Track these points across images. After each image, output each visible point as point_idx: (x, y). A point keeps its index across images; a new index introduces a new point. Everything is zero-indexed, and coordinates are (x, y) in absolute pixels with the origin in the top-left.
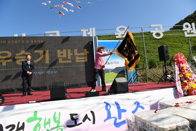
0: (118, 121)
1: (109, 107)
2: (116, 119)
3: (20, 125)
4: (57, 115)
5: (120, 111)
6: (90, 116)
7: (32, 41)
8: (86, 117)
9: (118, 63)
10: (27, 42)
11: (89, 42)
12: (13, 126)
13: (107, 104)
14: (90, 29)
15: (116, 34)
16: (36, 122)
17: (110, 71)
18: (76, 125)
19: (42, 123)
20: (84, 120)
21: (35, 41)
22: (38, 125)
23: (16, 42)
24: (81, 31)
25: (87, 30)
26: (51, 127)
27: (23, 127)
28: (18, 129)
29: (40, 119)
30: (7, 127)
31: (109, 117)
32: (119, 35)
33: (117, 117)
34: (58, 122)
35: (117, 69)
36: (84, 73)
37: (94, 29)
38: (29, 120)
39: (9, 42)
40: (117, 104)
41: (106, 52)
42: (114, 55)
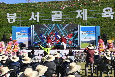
15: (102, 14)
17: (86, 42)
37: (86, 10)
41: (85, 33)
42: (89, 34)
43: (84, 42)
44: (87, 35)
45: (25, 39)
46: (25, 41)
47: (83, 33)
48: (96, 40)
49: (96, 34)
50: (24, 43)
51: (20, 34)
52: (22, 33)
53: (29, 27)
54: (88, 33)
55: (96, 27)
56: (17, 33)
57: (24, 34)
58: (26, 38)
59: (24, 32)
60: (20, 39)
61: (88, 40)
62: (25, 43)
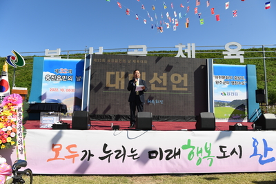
0: (263, 159)
1: (256, 144)
2: (261, 157)
3: (177, 151)
4: (208, 146)
5: (267, 149)
6: (238, 150)
7: (134, 61)
8: (234, 151)
9: (236, 94)
10: (129, 62)
11: (202, 65)
12: (171, 151)
13: (255, 141)
14: (189, 45)
15: (224, 53)
16: (190, 150)
17: (226, 104)
18: (224, 157)
19: (195, 151)
20: (232, 154)
21: (138, 62)
22: (192, 153)
23: (116, 61)
24: (176, 46)
25: (184, 46)
26: (203, 156)
27: (179, 153)
28: (175, 154)
29: (194, 148)
30: (166, 151)
31: (255, 153)
32: (229, 54)
33: (263, 154)
34: (209, 152)
35: (235, 102)
36: (194, 105)
37: (193, 45)
38: (185, 147)
39: (109, 61)
40: (265, 141)
41: (222, 80)
42: (232, 83)
43: (221, 104)
44: (227, 85)
45: (65, 92)
46: (66, 98)
47: (219, 80)
48: (247, 100)
49: (247, 85)
50: (64, 102)
51: (55, 79)
52: (59, 75)
53: (79, 60)
54: (230, 80)
55: (247, 68)
56: (45, 74)
57: (65, 79)
58: (69, 90)
59: (66, 72)
60: (52, 92)
61: (230, 99)
62: (65, 104)
